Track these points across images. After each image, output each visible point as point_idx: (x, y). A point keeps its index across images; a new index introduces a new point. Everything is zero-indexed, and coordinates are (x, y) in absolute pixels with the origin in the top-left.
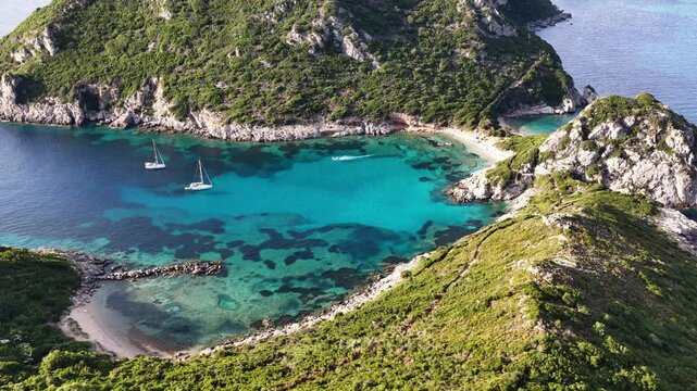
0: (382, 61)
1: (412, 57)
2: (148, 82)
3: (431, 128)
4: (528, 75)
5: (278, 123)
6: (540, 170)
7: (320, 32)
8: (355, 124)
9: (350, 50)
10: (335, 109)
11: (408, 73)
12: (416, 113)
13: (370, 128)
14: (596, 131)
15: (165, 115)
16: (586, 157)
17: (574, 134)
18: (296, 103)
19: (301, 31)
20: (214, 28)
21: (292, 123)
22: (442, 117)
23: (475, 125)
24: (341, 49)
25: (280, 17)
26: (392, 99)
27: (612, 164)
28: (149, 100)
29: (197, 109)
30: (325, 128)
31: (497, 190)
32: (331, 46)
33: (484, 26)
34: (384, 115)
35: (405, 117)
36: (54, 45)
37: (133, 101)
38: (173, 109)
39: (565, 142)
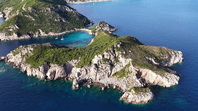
0: (68, 22)
1: (71, 21)
2: (38, 30)
3: (79, 29)
4: (85, 21)
5: (61, 32)
6: (97, 30)
7: (59, 19)
8: (70, 31)
9: (64, 21)
10: (67, 29)
11: (72, 23)
12: (76, 28)
13: (72, 31)
14: (100, 25)
15: (44, 34)
16: (100, 28)
17: (99, 26)
18: (62, 29)
19: (57, 19)
20: (43, 21)
21: (63, 32)
22: (79, 28)
23: (84, 28)
24: (62, 21)
25: (52, 18)
26: (72, 26)
27: (103, 28)
28: (39, 33)
29: (49, 32)
30: (67, 32)
31: (93, 33)
32: (61, 21)
33: (78, 15)
34: (73, 29)
35: (75, 29)
36: (18, 27)
37: (37, 33)
38: (45, 33)
39: (98, 27)
